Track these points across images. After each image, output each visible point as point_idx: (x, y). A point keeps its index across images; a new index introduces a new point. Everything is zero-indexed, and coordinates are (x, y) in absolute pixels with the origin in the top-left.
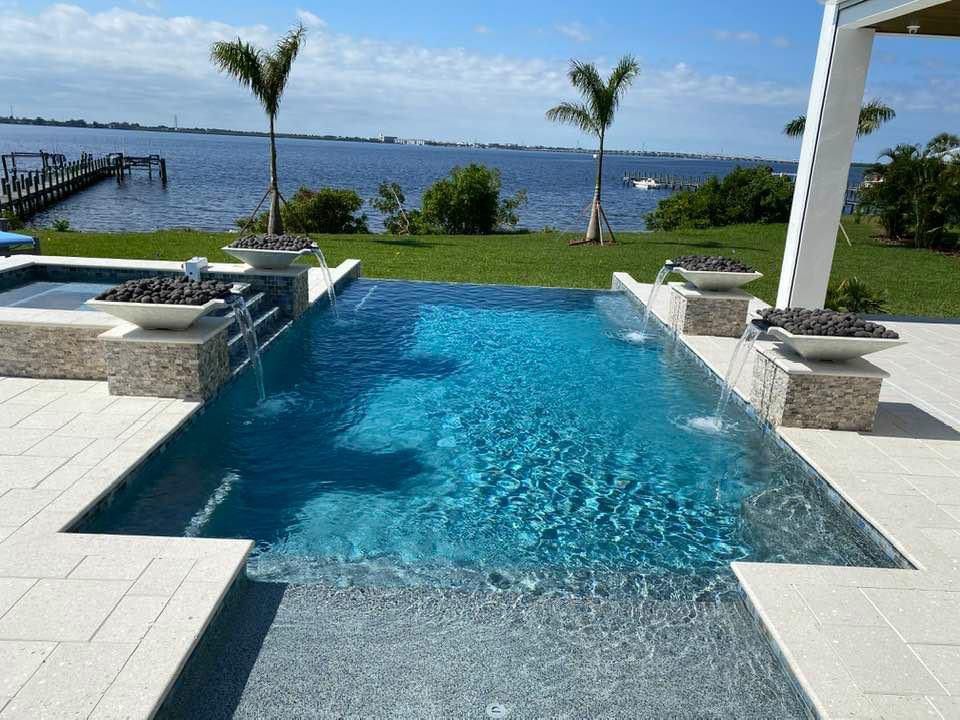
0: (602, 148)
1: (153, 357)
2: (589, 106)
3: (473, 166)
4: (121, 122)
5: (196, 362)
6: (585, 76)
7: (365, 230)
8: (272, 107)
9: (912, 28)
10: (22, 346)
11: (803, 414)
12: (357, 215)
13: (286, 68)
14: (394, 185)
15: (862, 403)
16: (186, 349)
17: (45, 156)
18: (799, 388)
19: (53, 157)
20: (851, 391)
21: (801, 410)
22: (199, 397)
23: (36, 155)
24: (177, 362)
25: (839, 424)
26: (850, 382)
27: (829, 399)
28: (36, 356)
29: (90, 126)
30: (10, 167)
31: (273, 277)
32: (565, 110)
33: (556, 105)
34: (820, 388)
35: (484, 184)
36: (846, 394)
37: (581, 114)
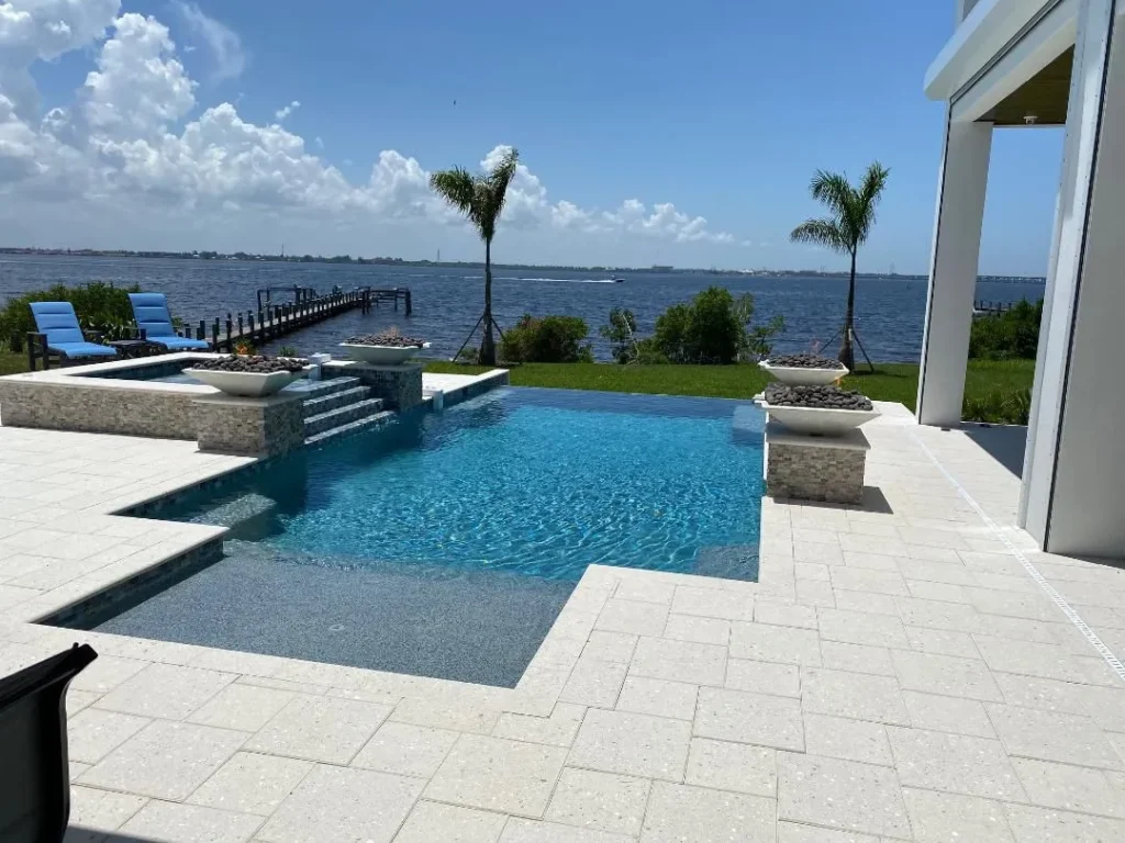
0: (853, 270)
1: (231, 417)
2: (838, 221)
3: (712, 292)
4: (384, 257)
5: (263, 422)
6: (833, 188)
7: (589, 361)
8: (488, 233)
9: (1027, 118)
10: (146, 411)
11: (787, 484)
12: (582, 344)
13: (501, 191)
14: (626, 313)
15: (847, 476)
16: (256, 411)
17: (298, 291)
18: (781, 459)
19: (305, 291)
20: (834, 463)
21: (784, 481)
22: (266, 451)
23: (289, 290)
24: (249, 421)
25: (827, 496)
26: (832, 454)
27: (813, 470)
28: (154, 419)
29: (355, 262)
30: (264, 303)
31: (382, 372)
32: (812, 230)
33: (801, 223)
34: (802, 458)
35: (723, 310)
36: (829, 465)
37: (832, 231)
